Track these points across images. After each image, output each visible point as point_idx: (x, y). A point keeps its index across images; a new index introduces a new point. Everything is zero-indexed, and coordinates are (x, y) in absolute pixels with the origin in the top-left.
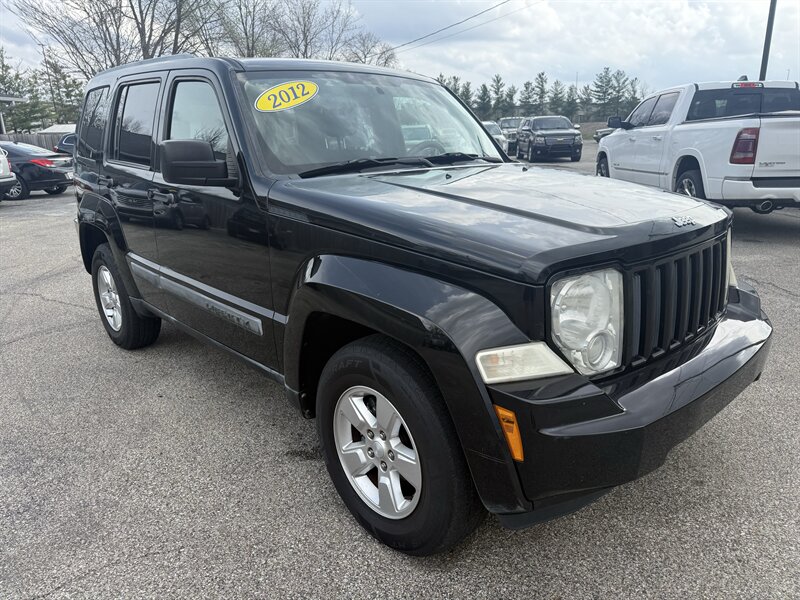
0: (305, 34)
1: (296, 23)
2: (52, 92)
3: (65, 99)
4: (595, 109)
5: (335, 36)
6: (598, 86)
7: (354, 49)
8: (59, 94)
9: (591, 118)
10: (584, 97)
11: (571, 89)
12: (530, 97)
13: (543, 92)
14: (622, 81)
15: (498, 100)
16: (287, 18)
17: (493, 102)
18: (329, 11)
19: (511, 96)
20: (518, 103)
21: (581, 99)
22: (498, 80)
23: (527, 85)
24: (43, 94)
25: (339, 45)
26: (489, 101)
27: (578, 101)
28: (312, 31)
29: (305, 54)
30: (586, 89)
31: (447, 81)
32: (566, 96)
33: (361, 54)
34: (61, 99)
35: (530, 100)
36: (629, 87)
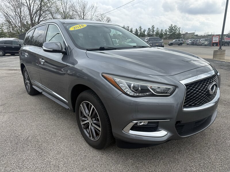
0: (83, 13)
1: (81, 10)
2: (8, 29)
3: (12, 31)
4: (168, 36)
5: (92, 14)
6: (169, 29)
7: (99, 18)
8: (10, 30)
9: (167, 38)
10: (165, 32)
11: (161, 30)
12: (150, 32)
13: (153, 31)
14: (176, 28)
15: (140, 33)
16: (78, 8)
17: (139, 34)
18: (91, 6)
19: (144, 32)
20: (146, 34)
21: (164, 33)
22: (140, 27)
23: (149, 29)
24: (5, 30)
25: (94, 16)
26: (138, 33)
27: (163, 34)
28: (86, 12)
29: (83, 19)
30: (166, 30)
31: (126, 28)
32: (160, 32)
33: (101, 19)
34: (11, 31)
35: (150, 33)
36: (178, 29)
